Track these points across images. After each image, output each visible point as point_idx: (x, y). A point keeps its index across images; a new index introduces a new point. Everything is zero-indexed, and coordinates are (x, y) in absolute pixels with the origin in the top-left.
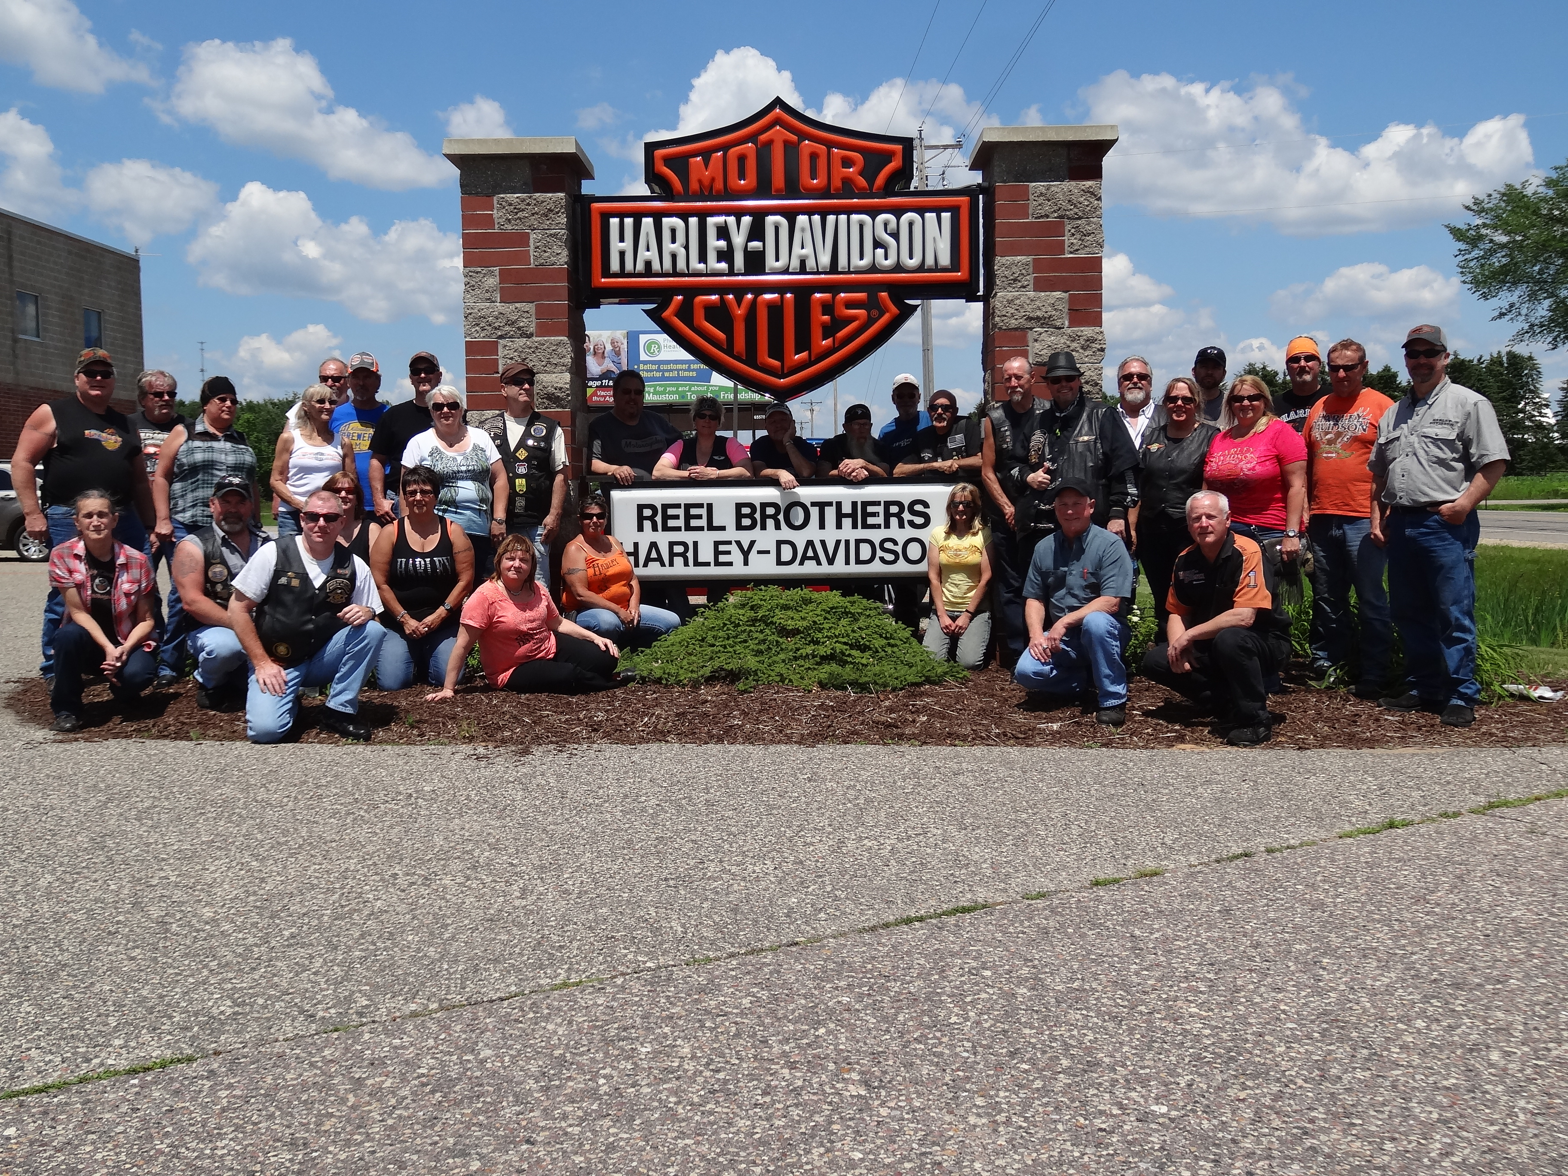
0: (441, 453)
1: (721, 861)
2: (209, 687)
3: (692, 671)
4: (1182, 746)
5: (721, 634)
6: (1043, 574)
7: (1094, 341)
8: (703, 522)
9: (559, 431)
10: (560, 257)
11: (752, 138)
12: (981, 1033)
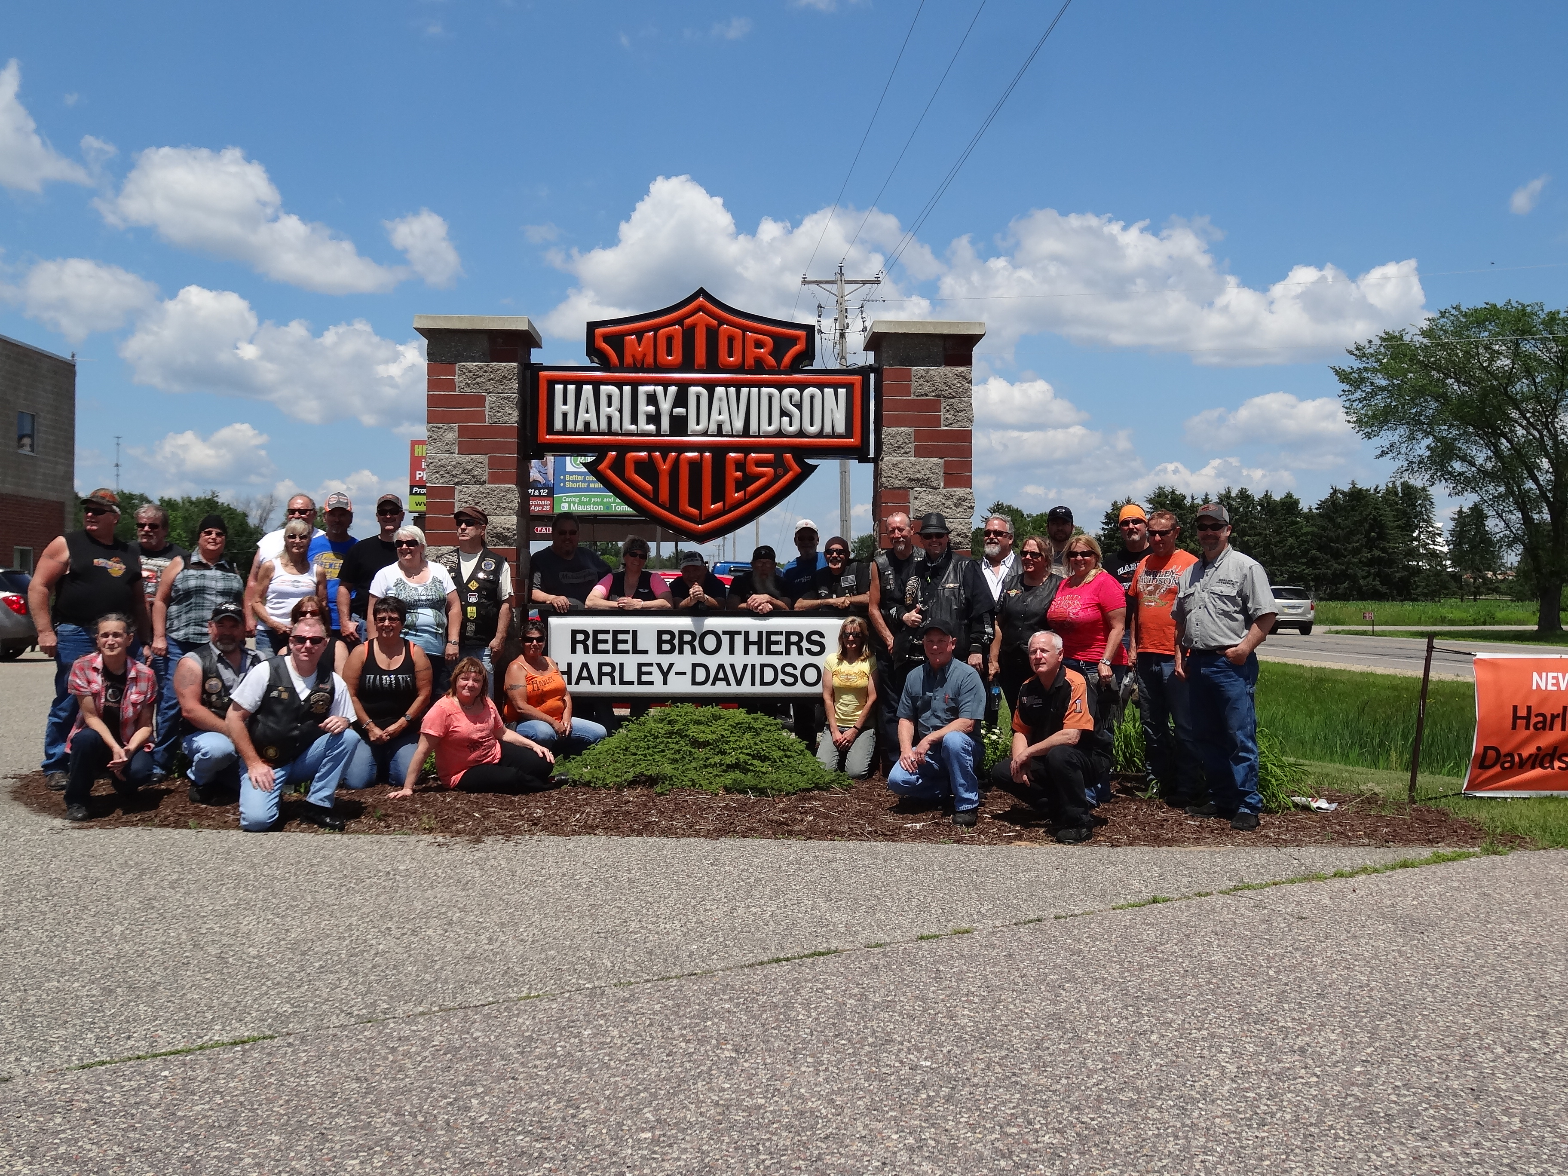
0: (404, 584)
2: (201, 783)
3: (617, 776)
4: (1019, 843)
5: (642, 744)
6: (914, 699)
7: (965, 500)
8: (629, 647)
9: (506, 565)
10: (512, 417)
11: (679, 321)
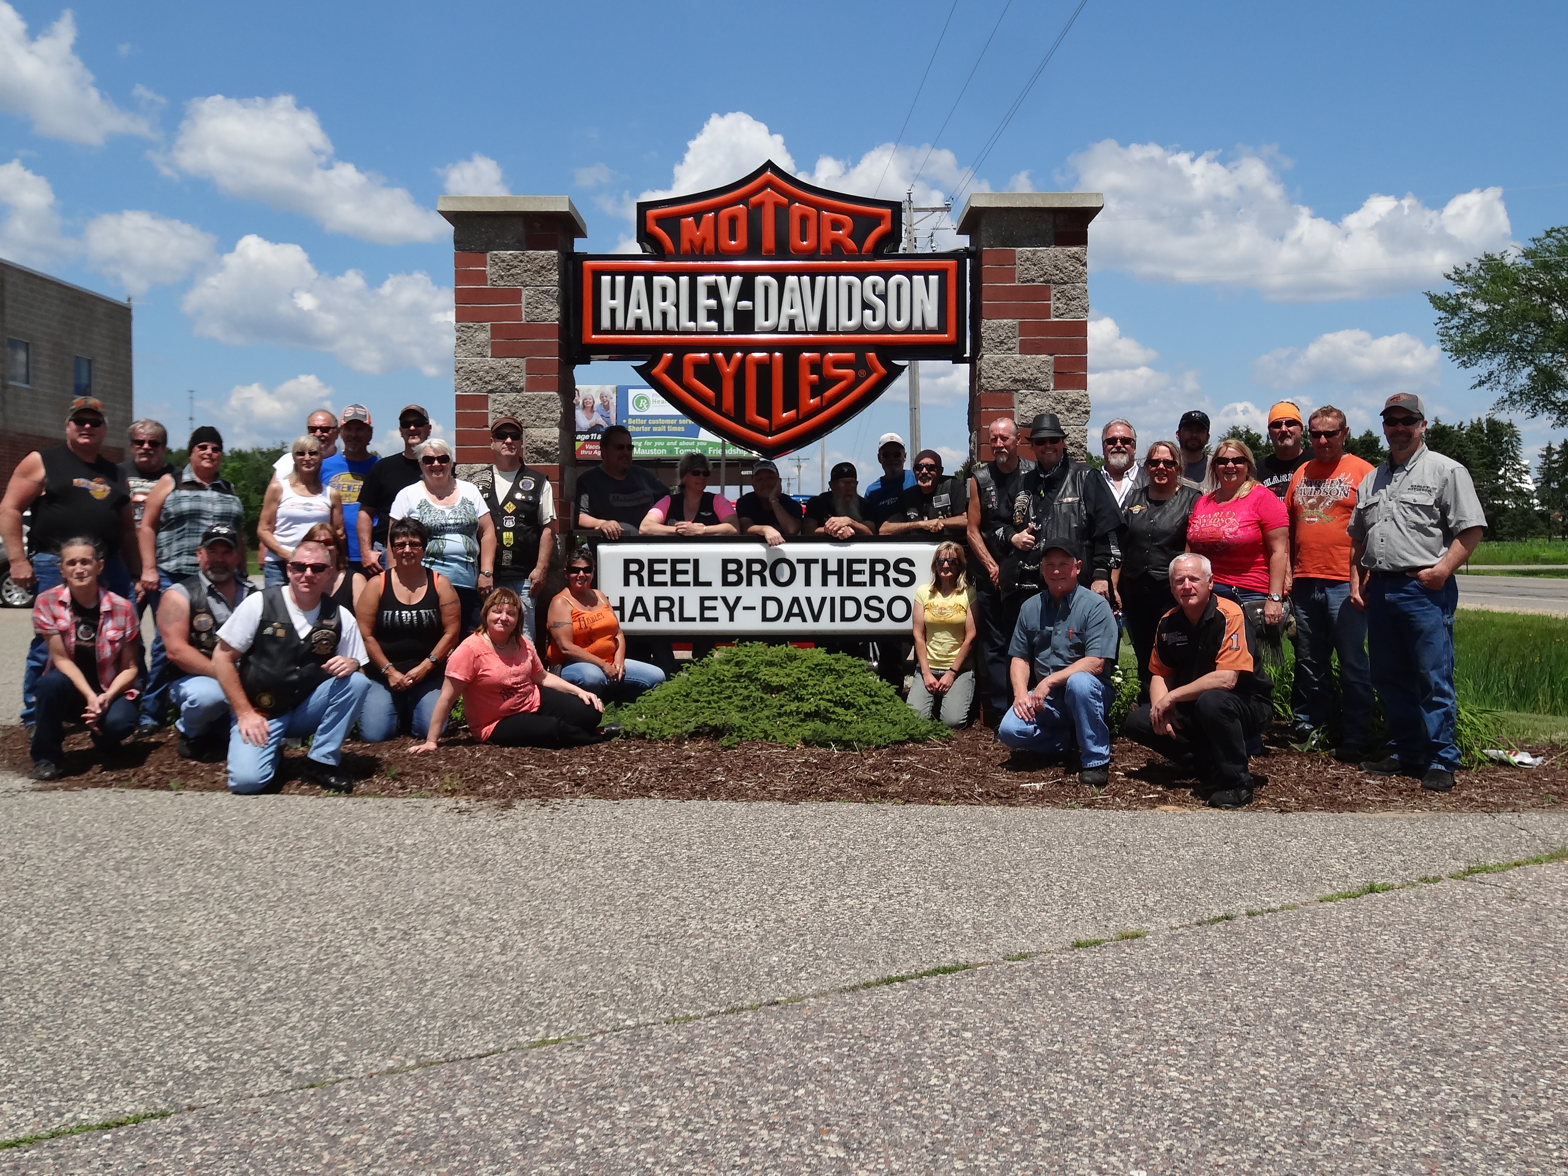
0: (429, 506)
1: (702, 919)
2: (191, 736)
3: (676, 727)
4: (1165, 807)
5: (706, 689)
6: (1030, 634)
7: (1078, 403)
8: (689, 578)
9: (547, 485)
10: (552, 313)
11: (743, 199)
12: (961, 1095)
